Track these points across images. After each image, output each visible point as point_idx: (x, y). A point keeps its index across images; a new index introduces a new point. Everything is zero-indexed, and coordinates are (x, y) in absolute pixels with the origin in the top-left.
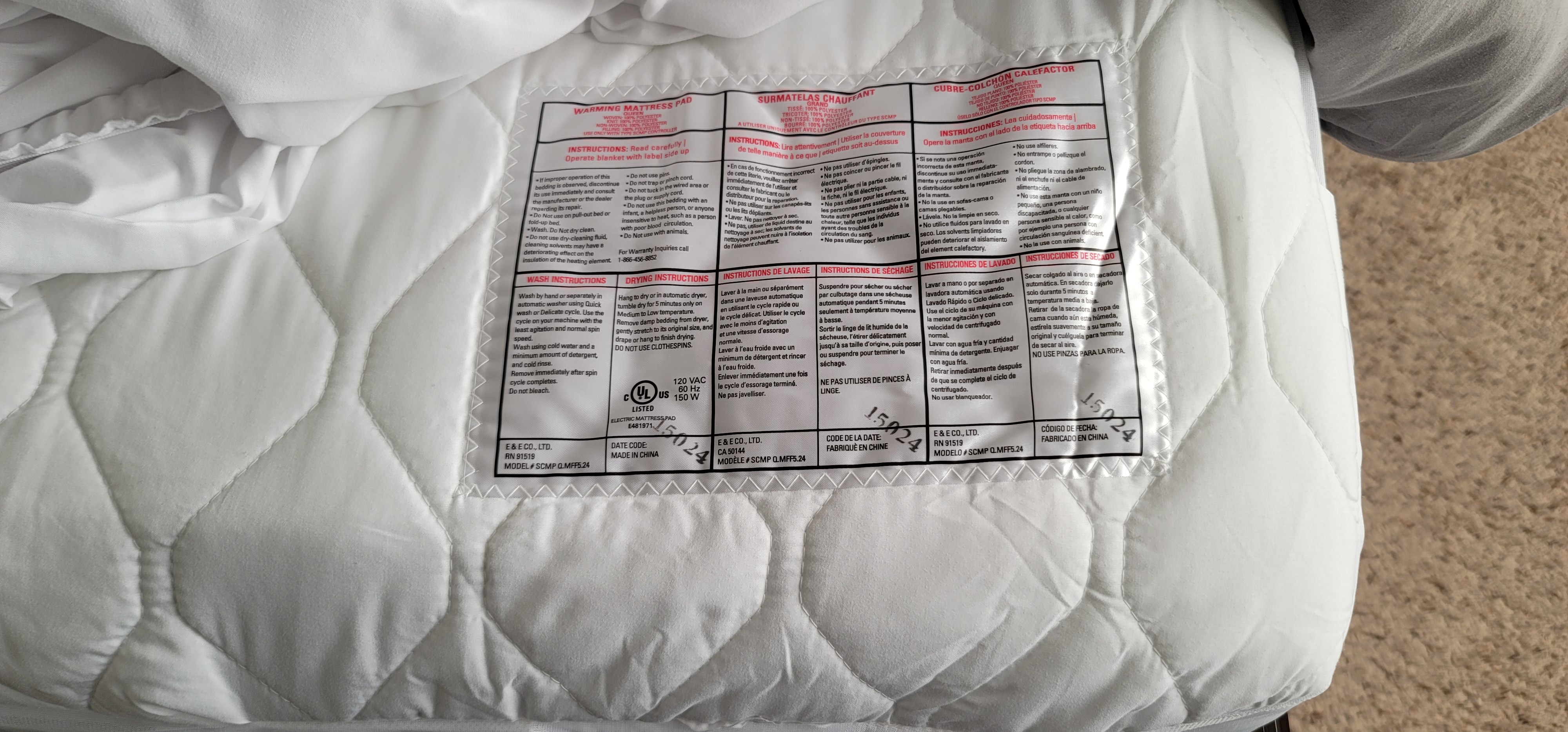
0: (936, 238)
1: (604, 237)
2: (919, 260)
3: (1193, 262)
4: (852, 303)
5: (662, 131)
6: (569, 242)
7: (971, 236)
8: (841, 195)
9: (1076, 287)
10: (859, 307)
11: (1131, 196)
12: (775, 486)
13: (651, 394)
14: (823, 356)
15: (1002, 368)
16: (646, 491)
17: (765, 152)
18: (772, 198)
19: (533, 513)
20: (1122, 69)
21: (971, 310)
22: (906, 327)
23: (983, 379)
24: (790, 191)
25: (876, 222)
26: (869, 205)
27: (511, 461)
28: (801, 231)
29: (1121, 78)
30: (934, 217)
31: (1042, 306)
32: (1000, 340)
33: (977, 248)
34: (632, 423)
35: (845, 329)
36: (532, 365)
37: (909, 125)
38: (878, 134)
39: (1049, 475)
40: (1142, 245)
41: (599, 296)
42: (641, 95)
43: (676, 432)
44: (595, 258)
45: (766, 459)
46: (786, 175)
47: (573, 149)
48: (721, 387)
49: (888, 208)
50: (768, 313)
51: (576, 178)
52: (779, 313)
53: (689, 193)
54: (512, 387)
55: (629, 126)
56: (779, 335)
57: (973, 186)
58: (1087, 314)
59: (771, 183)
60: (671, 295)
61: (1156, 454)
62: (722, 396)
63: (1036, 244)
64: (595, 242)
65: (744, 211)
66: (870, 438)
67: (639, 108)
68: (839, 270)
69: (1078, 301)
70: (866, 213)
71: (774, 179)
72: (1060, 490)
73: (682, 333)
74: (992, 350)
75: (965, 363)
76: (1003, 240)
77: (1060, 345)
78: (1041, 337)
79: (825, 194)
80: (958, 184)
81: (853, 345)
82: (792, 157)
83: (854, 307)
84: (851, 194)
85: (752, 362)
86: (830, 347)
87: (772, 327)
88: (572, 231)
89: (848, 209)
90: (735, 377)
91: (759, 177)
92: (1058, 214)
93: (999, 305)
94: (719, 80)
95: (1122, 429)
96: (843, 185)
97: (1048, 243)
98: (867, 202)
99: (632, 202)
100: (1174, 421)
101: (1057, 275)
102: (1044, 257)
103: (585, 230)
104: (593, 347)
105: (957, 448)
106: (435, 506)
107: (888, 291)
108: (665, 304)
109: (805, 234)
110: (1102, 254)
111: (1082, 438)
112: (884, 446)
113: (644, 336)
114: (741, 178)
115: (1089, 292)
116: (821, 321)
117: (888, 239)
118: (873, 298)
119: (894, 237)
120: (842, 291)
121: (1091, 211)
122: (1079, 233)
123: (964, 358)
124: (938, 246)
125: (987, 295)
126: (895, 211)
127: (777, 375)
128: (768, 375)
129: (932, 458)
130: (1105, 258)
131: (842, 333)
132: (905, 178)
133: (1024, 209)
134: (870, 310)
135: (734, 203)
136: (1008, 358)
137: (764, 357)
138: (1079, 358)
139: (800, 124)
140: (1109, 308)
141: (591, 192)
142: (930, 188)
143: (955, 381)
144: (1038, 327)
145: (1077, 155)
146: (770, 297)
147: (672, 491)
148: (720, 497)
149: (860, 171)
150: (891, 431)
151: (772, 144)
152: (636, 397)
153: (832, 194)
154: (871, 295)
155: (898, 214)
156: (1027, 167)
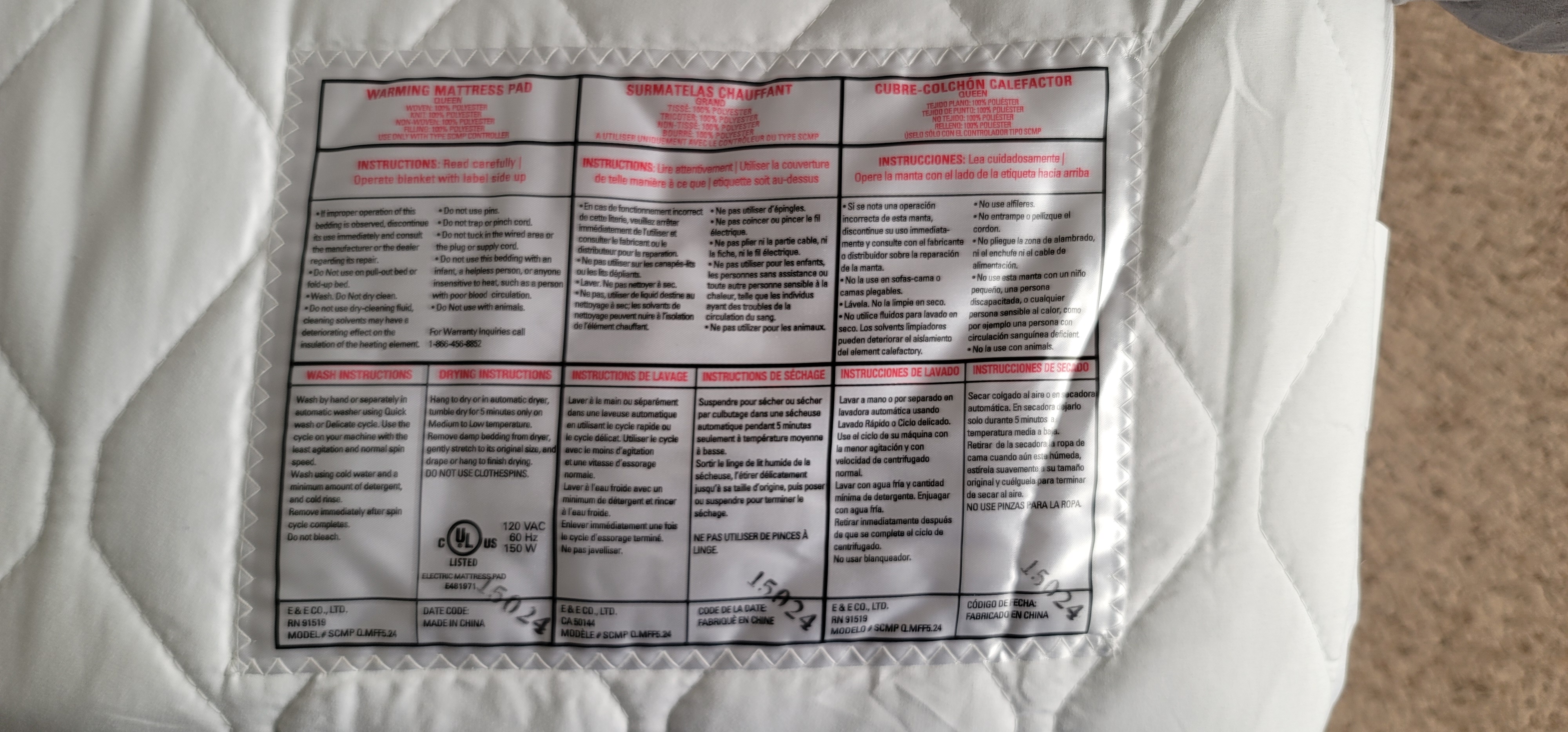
0: (859, 335)
1: (407, 308)
2: (833, 364)
3: (1190, 374)
4: (740, 427)
5: (488, 134)
6: (363, 315)
7: (905, 333)
8: (737, 253)
9: (1034, 414)
10: (751, 433)
11: (1124, 279)
12: (632, 665)
13: (473, 541)
14: (698, 502)
15: (927, 521)
16: (470, 666)
17: (633, 181)
18: (642, 249)
19: (329, 697)
20: (1137, 80)
21: (895, 436)
22: (808, 463)
23: (902, 534)
24: (667, 239)
25: (781, 301)
26: (774, 275)
27: (296, 629)
28: (679, 312)
29: (1134, 98)
30: (859, 305)
31: (986, 440)
32: (929, 484)
33: (911, 351)
34: (450, 581)
35: (729, 464)
36: (315, 500)
37: (836, 151)
38: (792, 165)
39: (972, 658)
40: (1128, 350)
41: (403, 400)
42: (460, 67)
43: (506, 595)
44: (397, 338)
45: (621, 635)
46: (662, 212)
47: (363, 165)
48: (564, 538)
49: (799, 285)
50: (631, 439)
51: (369, 212)
52: (643, 440)
53: (526, 247)
54: (291, 531)
55: (441, 124)
56: (641, 470)
57: (916, 255)
58: (1043, 450)
59: (640, 227)
60: (500, 400)
61: (1104, 631)
62: (565, 550)
63: (989, 349)
64: (397, 315)
65: (602, 273)
66: (752, 609)
67: (457, 90)
68: (727, 377)
69: (1033, 433)
70: (768, 285)
71: (645, 221)
72: (982, 676)
73: (515, 456)
74: (916, 496)
75: (880, 510)
76: (948, 339)
77: (1004, 495)
78: (979, 484)
79: (715, 249)
80: (895, 249)
81: (738, 489)
82: (671, 184)
83: (742, 433)
84: (750, 253)
85: (606, 507)
86: (708, 490)
87: (634, 458)
88: (366, 296)
89: (745, 275)
90: (583, 526)
91: (623, 220)
92: (1023, 306)
93: (930, 435)
94: (573, 51)
95: (1066, 605)
96: (741, 238)
97: (1004, 348)
98: (771, 269)
99: (447, 254)
100: (1133, 592)
101: (1011, 396)
102: (997, 369)
103: (383, 296)
104: (396, 475)
105: (860, 625)
106: (203, 687)
107: (789, 408)
108: (492, 412)
109: (683, 317)
110: (1074, 362)
111: (1016, 615)
112: (769, 621)
113: (465, 456)
114: (598, 223)
115: (1049, 419)
116: (698, 453)
117: (796, 328)
118: (768, 420)
119: (804, 328)
120: (729, 409)
121: (1068, 304)
122: (1047, 335)
123: (881, 504)
124: (860, 346)
125: (917, 417)
126: (808, 290)
127: (637, 527)
128: (625, 527)
129: (828, 637)
130: (1078, 369)
131: (725, 470)
132: (825, 240)
133: (980, 297)
134: (764, 439)
135: (587, 261)
136: (935, 509)
137: (622, 502)
138: (1025, 512)
139: (685, 133)
140: (1072, 444)
141: (390, 236)
142: (858, 256)
143: (865, 535)
144: (978, 470)
145: (1059, 216)
146: (634, 415)
147: (503, 666)
148: (564, 676)
149: (765, 221)
150: (779, 602)
151: (643, 166)
152: (454, 544)
153: (723, 249)
154: (765, 414)
155: (811, 295)
156: (990, 236)
